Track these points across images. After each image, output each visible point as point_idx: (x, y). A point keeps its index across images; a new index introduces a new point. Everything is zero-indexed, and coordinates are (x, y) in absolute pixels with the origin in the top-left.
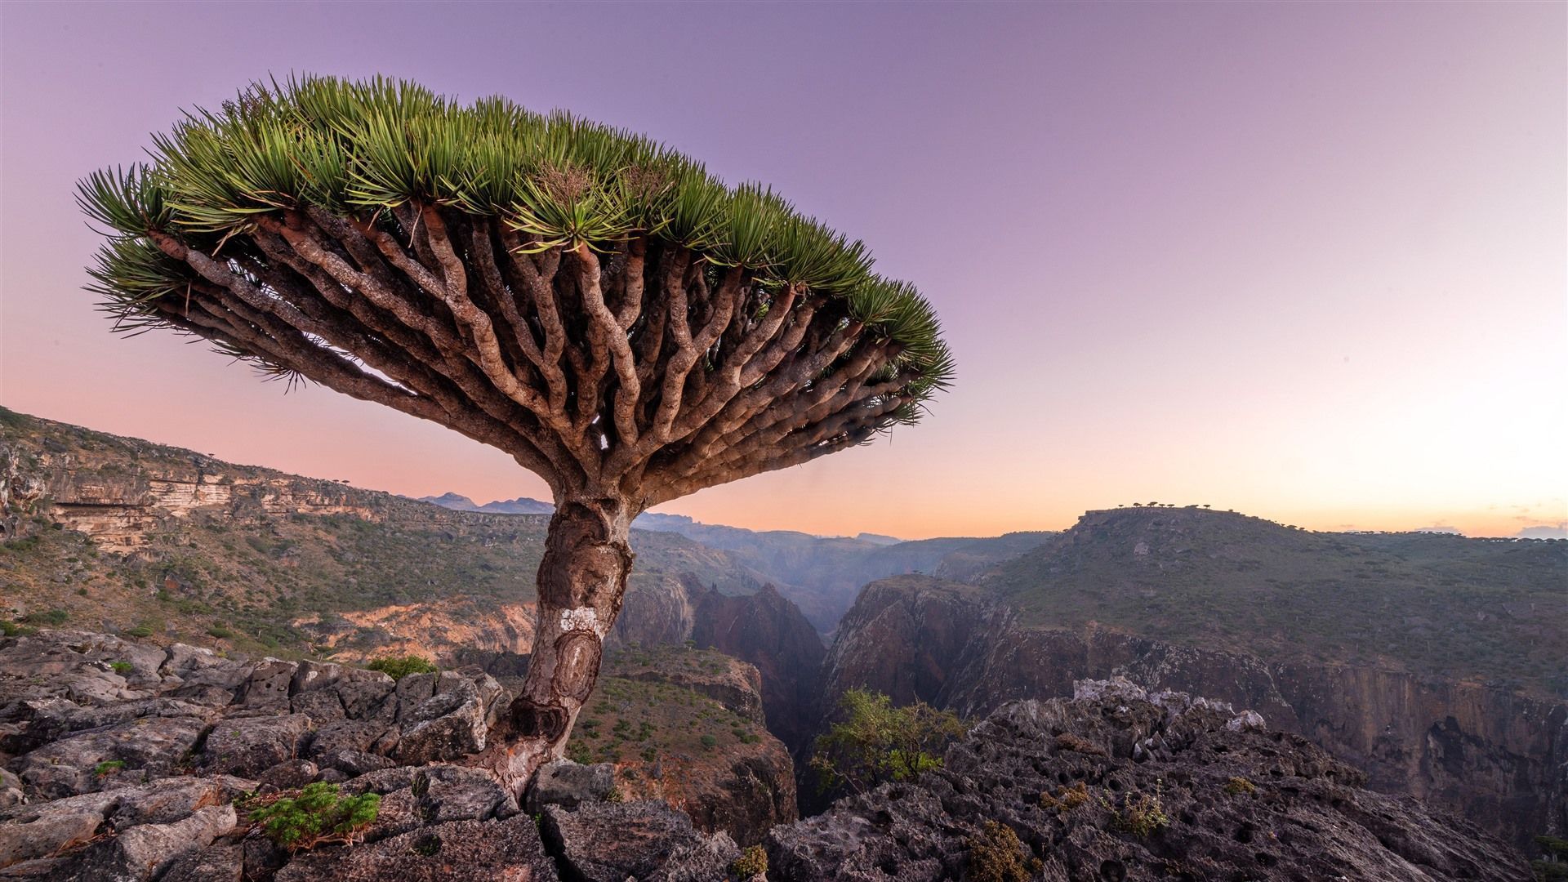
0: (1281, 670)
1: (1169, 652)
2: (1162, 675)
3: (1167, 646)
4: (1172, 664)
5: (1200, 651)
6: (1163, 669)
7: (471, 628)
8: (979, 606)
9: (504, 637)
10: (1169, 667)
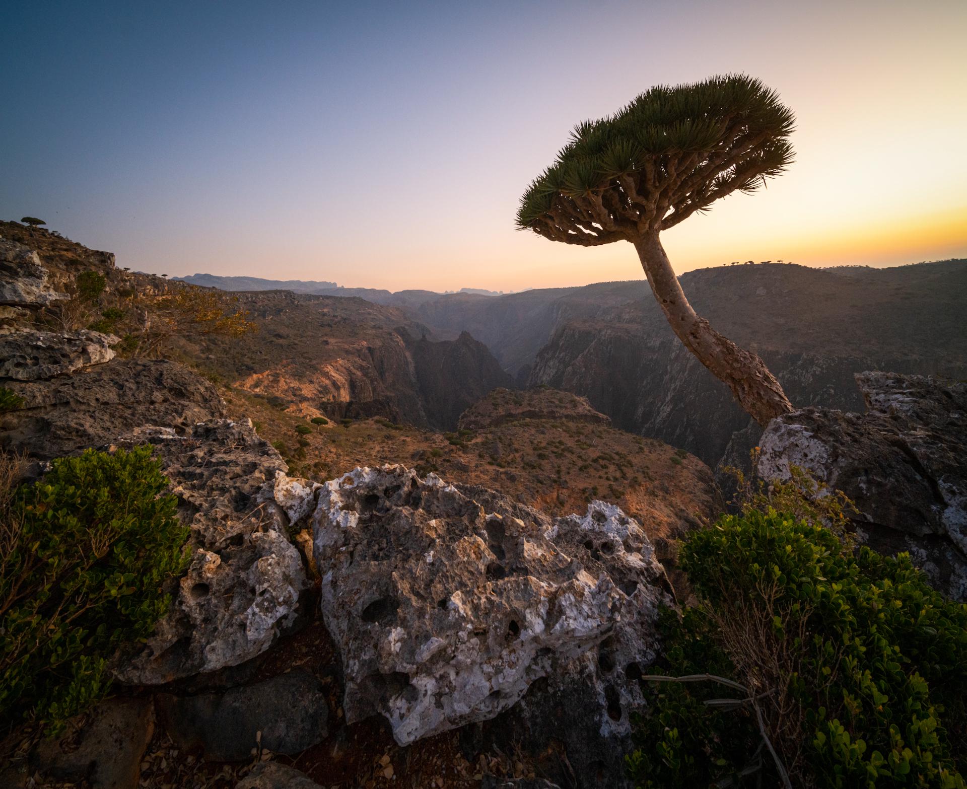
0: (883, 364)
1: (817, 359)
2: (814, 375)
3: (815, 356)
4: (822, 367)
5: (838, 357)
6: (815, 372)
7: (312, 385)
8: (643, 338)
9: (333, 389)
10: (819, 369)
